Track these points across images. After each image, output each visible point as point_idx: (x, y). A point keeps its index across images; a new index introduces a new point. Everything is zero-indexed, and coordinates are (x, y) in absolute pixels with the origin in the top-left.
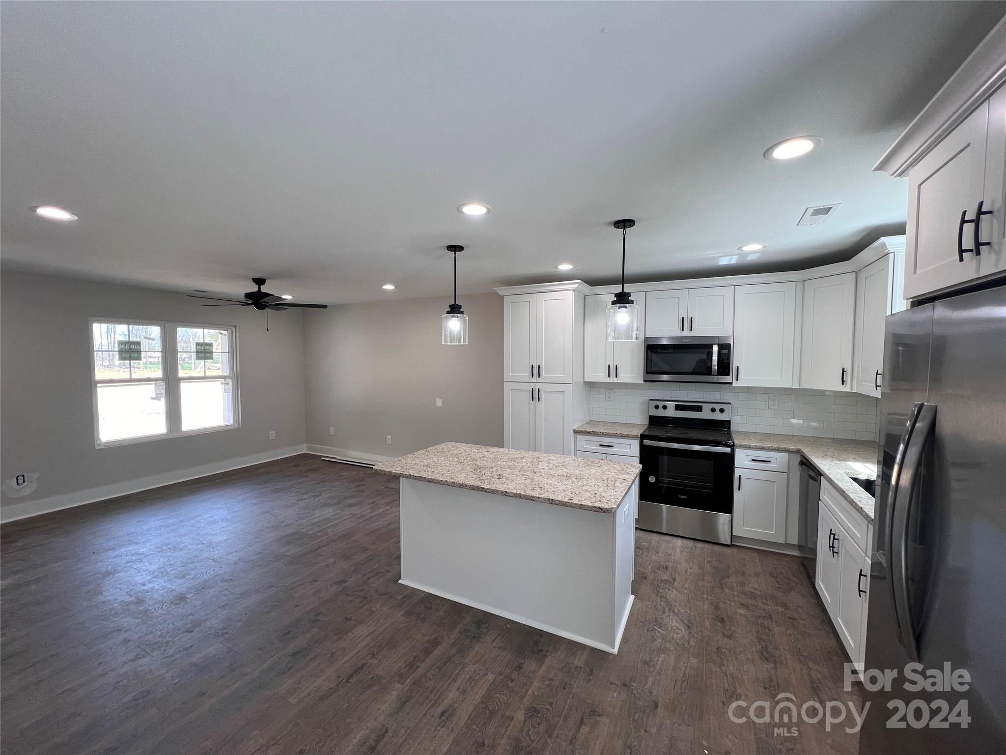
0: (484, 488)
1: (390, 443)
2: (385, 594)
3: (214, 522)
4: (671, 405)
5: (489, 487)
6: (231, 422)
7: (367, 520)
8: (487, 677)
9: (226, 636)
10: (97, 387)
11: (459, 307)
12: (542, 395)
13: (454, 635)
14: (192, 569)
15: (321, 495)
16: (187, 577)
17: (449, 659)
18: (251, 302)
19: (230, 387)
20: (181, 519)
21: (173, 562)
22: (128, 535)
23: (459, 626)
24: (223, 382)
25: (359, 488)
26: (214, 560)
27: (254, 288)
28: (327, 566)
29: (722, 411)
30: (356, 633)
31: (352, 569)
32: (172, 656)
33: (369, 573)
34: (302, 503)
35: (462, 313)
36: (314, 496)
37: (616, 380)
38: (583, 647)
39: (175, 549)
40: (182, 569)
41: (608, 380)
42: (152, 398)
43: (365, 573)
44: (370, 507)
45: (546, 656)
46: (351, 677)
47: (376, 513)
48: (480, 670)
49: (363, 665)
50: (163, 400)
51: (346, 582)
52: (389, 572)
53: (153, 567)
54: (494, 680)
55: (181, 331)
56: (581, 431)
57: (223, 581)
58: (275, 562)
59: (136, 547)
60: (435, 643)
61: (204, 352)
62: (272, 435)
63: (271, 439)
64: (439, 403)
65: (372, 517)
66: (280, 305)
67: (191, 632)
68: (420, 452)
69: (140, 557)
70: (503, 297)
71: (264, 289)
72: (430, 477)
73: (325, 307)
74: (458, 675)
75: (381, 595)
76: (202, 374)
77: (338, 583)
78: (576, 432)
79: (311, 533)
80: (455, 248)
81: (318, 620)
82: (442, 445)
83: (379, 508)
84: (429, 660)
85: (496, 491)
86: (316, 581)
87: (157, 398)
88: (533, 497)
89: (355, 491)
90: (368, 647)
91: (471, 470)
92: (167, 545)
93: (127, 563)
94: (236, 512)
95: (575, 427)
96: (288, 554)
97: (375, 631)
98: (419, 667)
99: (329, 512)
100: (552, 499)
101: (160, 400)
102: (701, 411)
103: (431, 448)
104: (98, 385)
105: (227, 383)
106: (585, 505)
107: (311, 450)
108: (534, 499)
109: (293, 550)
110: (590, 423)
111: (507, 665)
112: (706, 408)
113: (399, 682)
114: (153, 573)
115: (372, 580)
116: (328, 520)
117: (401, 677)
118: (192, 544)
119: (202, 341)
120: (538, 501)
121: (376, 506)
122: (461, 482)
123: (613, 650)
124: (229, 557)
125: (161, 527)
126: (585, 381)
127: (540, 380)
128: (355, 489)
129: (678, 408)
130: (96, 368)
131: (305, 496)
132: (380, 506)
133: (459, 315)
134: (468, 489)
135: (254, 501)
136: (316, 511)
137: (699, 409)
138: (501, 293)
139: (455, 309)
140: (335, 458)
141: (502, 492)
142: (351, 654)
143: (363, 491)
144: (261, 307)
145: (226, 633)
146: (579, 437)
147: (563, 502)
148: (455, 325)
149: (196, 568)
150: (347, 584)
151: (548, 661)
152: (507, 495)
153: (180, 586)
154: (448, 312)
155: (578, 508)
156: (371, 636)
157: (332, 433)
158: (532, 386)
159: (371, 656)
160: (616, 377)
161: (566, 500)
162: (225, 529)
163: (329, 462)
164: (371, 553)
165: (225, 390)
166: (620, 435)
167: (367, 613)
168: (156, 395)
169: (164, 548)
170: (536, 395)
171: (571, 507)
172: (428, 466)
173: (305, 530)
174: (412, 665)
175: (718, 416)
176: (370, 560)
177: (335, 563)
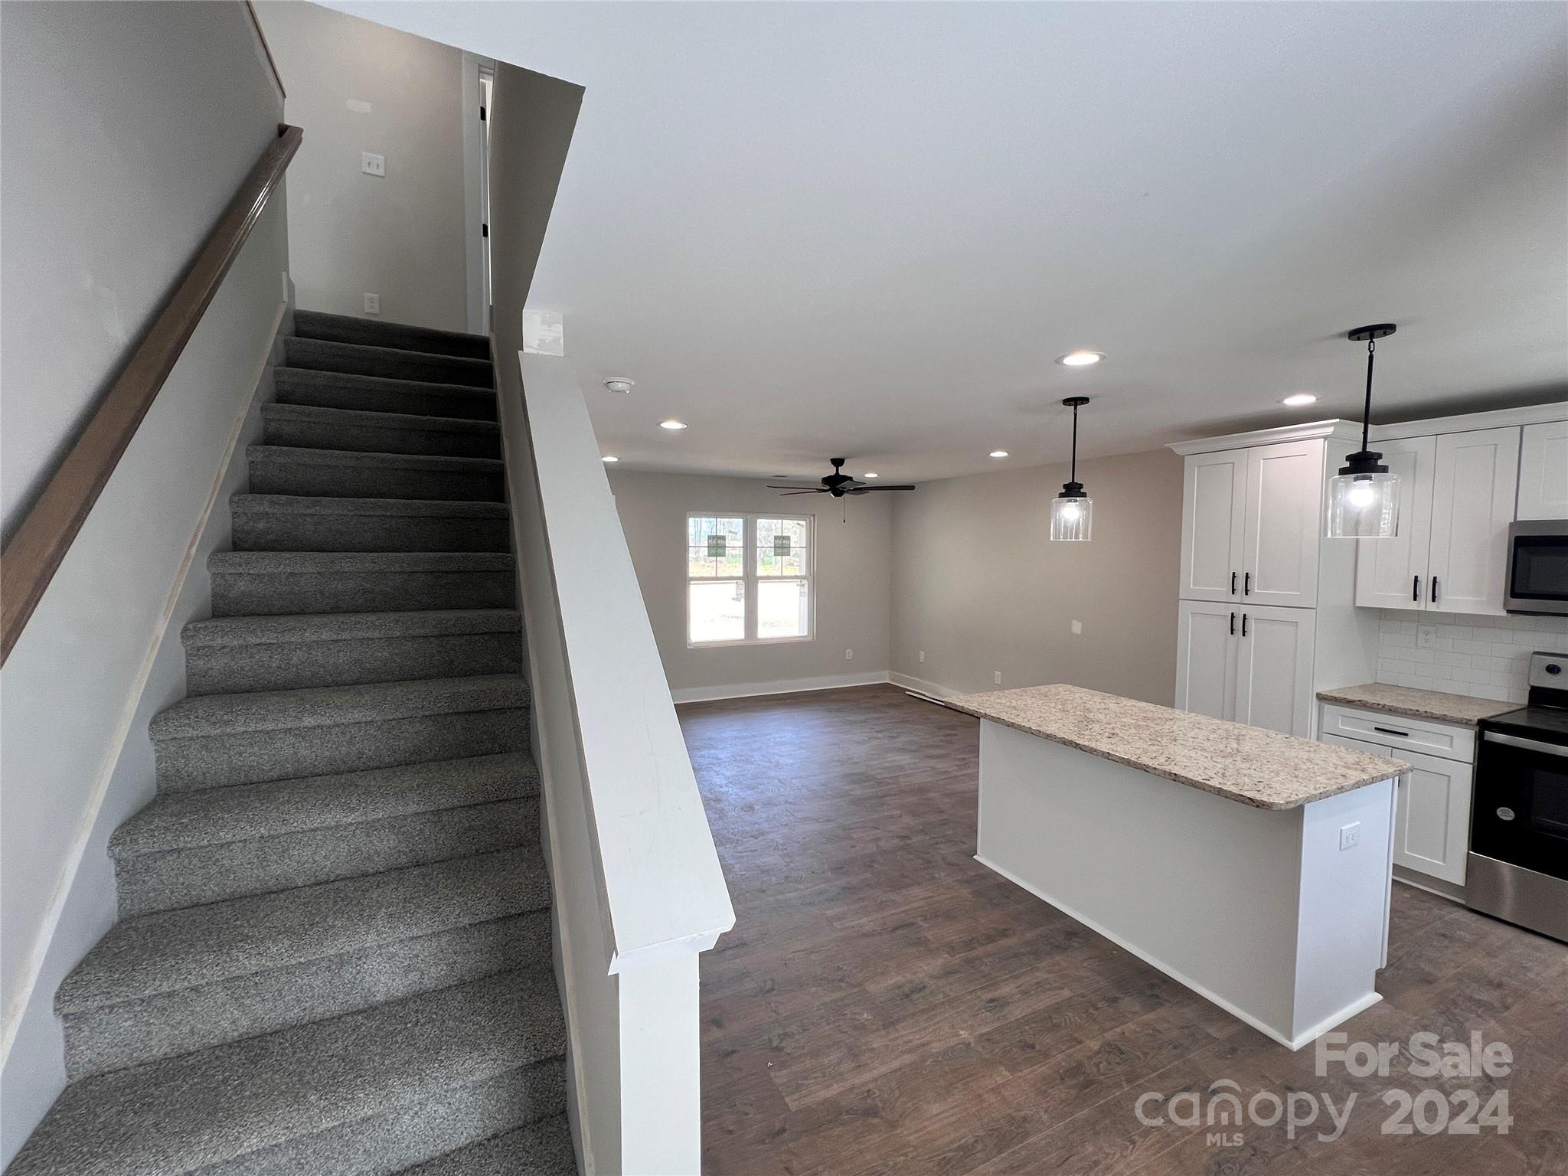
0: (1079, 744)
1: (999, 683)
2: (953, 865)
3: (782, 744)
5: (1086, 743)
6: (806, 634)
7: (950, 778)
8: (1061, 991)
9: (785, 851)
10: (690, 584)
11: (1078, 486)
12: (1252, 625)
13: (1030, 935)
14: (761, 784)
15: (898, 737)
16: (756, 790)
17: (1016, 955)
18: (828, 488)
19: (806, 590)
20: (754, 733)
21: (744, 773)
22: (710, 739)
23: (1042, 928)
24: (799, 583)
25: (947, 738)
26: (779, 780)
27: (831, 471)
28: (892, 817)
30: (911, 892)
31: (921, 828)
32: (740, 852)
33: (939, 837)
34: (874, 743)
35: (1084, 495)
36: (890, 737)
37: (1432, 607)
38: (1236, 1020)
39: (747, 761)
40: (752, 782)
41: (1413, 606)
42: (733, 599)
43: (934, 836)
44: (957, 763)
45: (1161, 1005)
46: (897, 928)
47: (964, 772)
48: (1055, 981)
49: (913, 924)
50: (743, 600)
51: (910, 839)
52: (964, 843)
53: (728, 774)
54: (1069, 999)
55: (762, 523)
56: (1335, 698)
57: (786, 802)
58: (836, 797)
59: (716, 752)
60: (1004, 933)
61: (782, 546)
62: (849, 654)
63: (848, 658)
64: (1077, 627)
65: (956, 776)
66: (861, 489)
67: (757, 838)
68: (1013, 690)
69: (718, 762)
70: (1182, 458)
71: (843, 471)
72: (1010, 720)
73: (912, 488)
74: (1022, 974)
75: (949, 864)
76: (778, 574)
77: (898, 837)
78: (1321, 697)
79: (878, 777)
80: (1076, 402)
81: (872, 867)
82: (1049, 686)
83: (969, 767)
84: (990, 947)
85: (1096, 751)
86: (877, 829)
87: (737, 599)
88: (1147, 766)
89: (941, 741)
90: (921, 909)
91: (1074, 721)
92: (741, 756)
93: (709, 764)
94: (804, 737)
95: (1323, 689)
96: (851, 793)
97: (932, 897)
98: (975, 948)
99: (903, 759)
100: (1175, 774)
101: (739, 601)
103: (1031, 688)
104: (691, 582)
105: (803, 585)
106: (1226, 790)
107: (894, 680)
108: (1147, 769)
109: (858, 791)
110: (1376, 687)
111: (1096, 991)
113: (948, 953)
114: (729, 778)
115: (942, 846)
116: (902, 768)
117: (952, 949)
118: (762, 761)
119: (780, 535)
120: (1155, 774)
121: (966, 764)
122: (1049, 732)
123: (1290, 1043)
124: (793, 781)
125: (736, 738)
126: (1358, 604)
127: (1247, 599)
128: (943, 738)
130: (690, 563)
131: (880, 735)
132: (971, 765)
133: (1078, 499)
134: (1058, 742)
135: (824, 730)
136: (889, 755)
138: (1179, 451)
139: (1072, 490)
140: (924, 695)
141: (1104, 753)
142: (902, 909)
143: (952, 743)
144: (838, 493)
145: (786, 849)
146: (1328, 708)
147: (1192, 780)
148: (1071, 512)
149: (763, 784)
150: (909, 842)
151: (1161, 1012)
152: (1110, 758)
153: (750, 796)
154: (1062, 495)
155: (1215, 794)
156: (927, 900)
157: (922, 659)
158: (1233, 609)
159: (923, 918)
160: (1434, 600)
161: (1199, 779)
162: (793, 753)
163: (916, 699)
164: (946, 817)
165: (801, 593)
166: (1424, 715)
167: (927, 877)
168: (737, 595)
169: (738, 758)
170: (1238, 626)
171: (1204, 789)
172: (1015, 708)
173: (873, 773)
174: (969, 945)
176: (945, 824)
177: (901, 816)
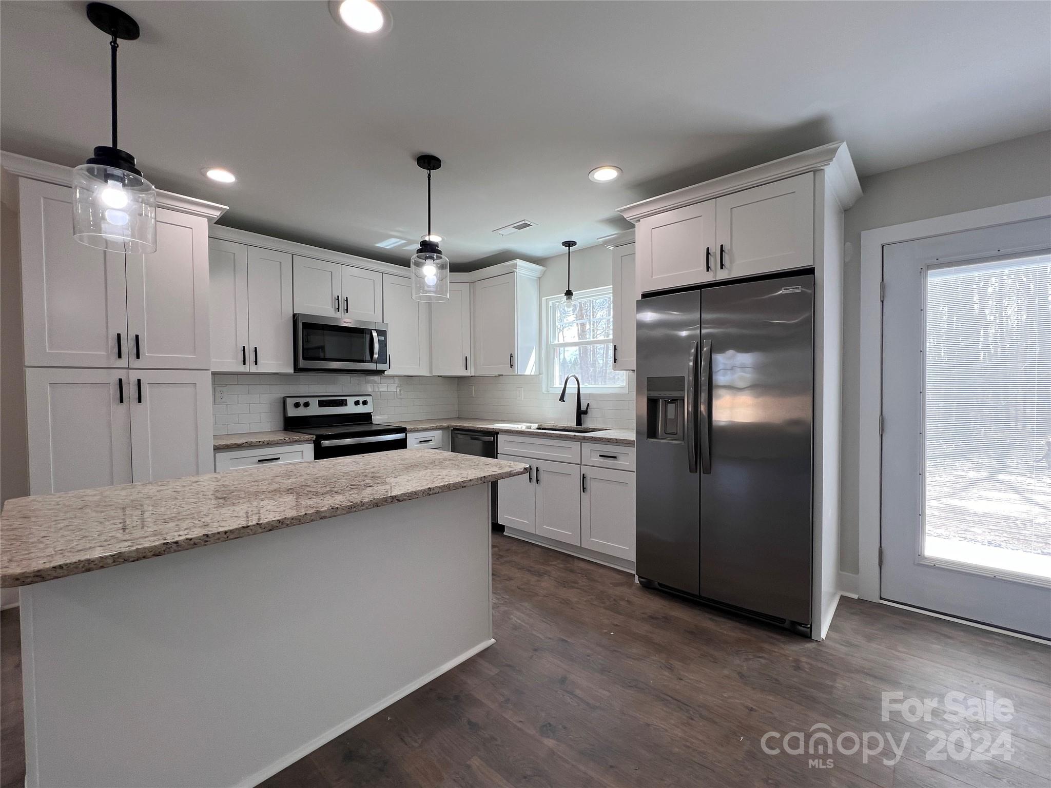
4: (314, 403)
12: (146, 391)
29: (365, 403)
37: (254, 369)
41: (242, 369)
78: (216, 448)
102: (346, 405)
112: (351, 401)
127: (137, 364)
129: (322, 404)
137: (343, 403)
158: (119, 374)
160: (255, 364)
166: (289, 441)
170: (129, 392)
175: (361, 409)
